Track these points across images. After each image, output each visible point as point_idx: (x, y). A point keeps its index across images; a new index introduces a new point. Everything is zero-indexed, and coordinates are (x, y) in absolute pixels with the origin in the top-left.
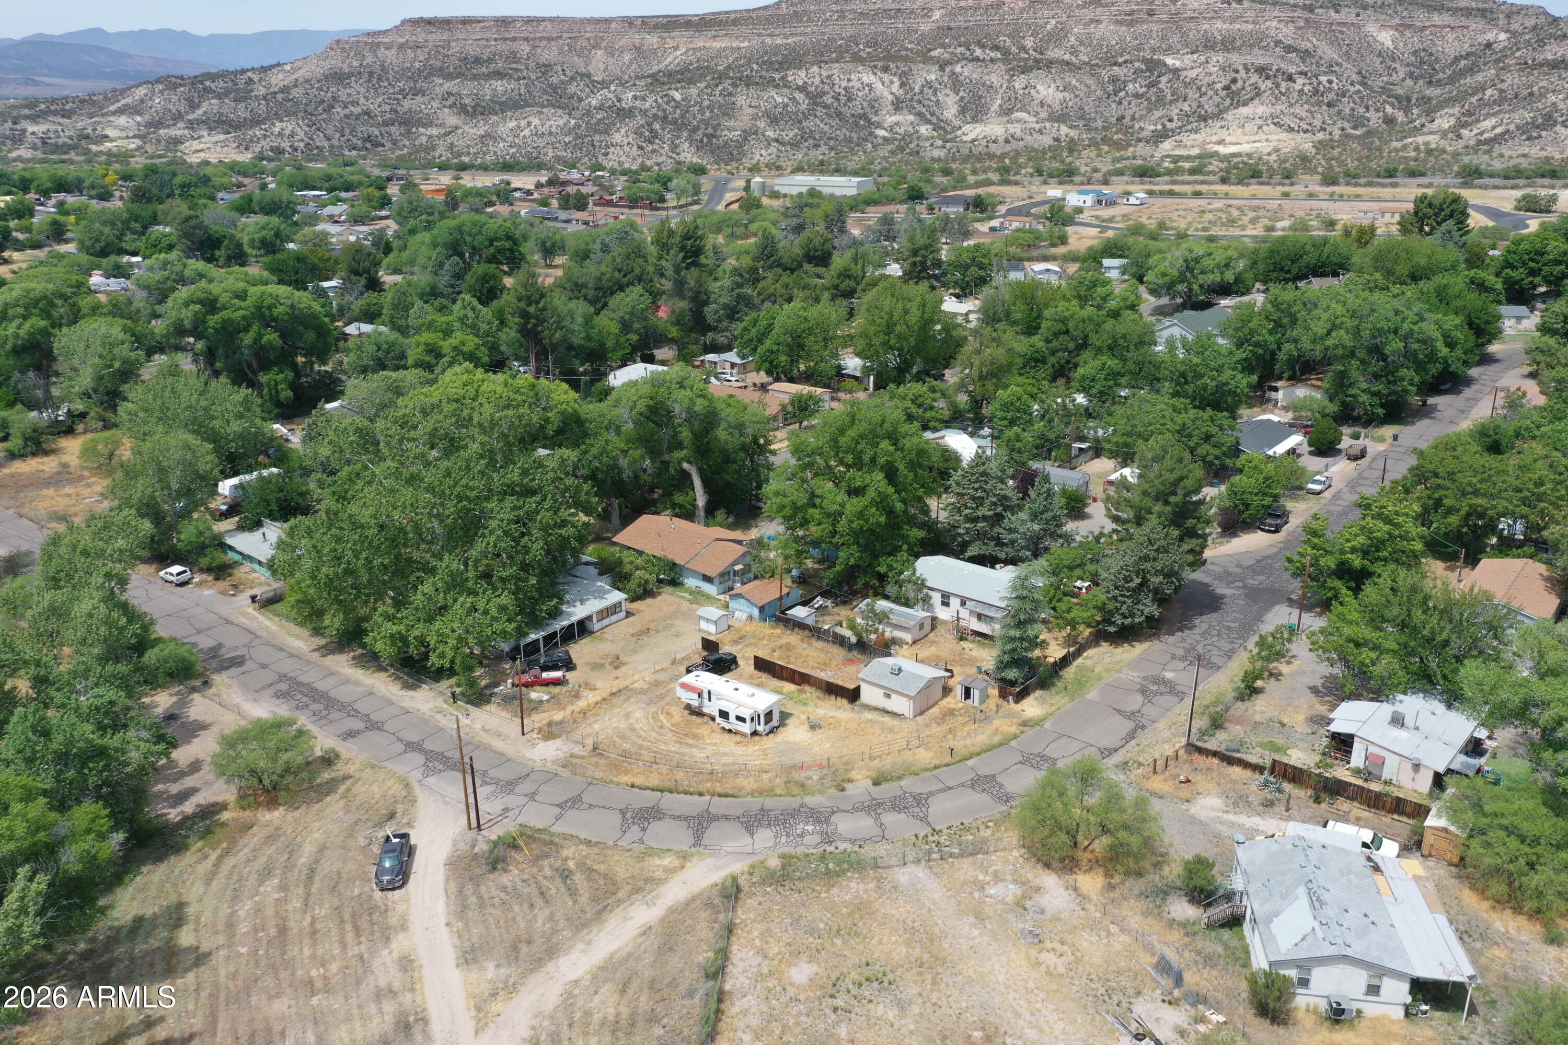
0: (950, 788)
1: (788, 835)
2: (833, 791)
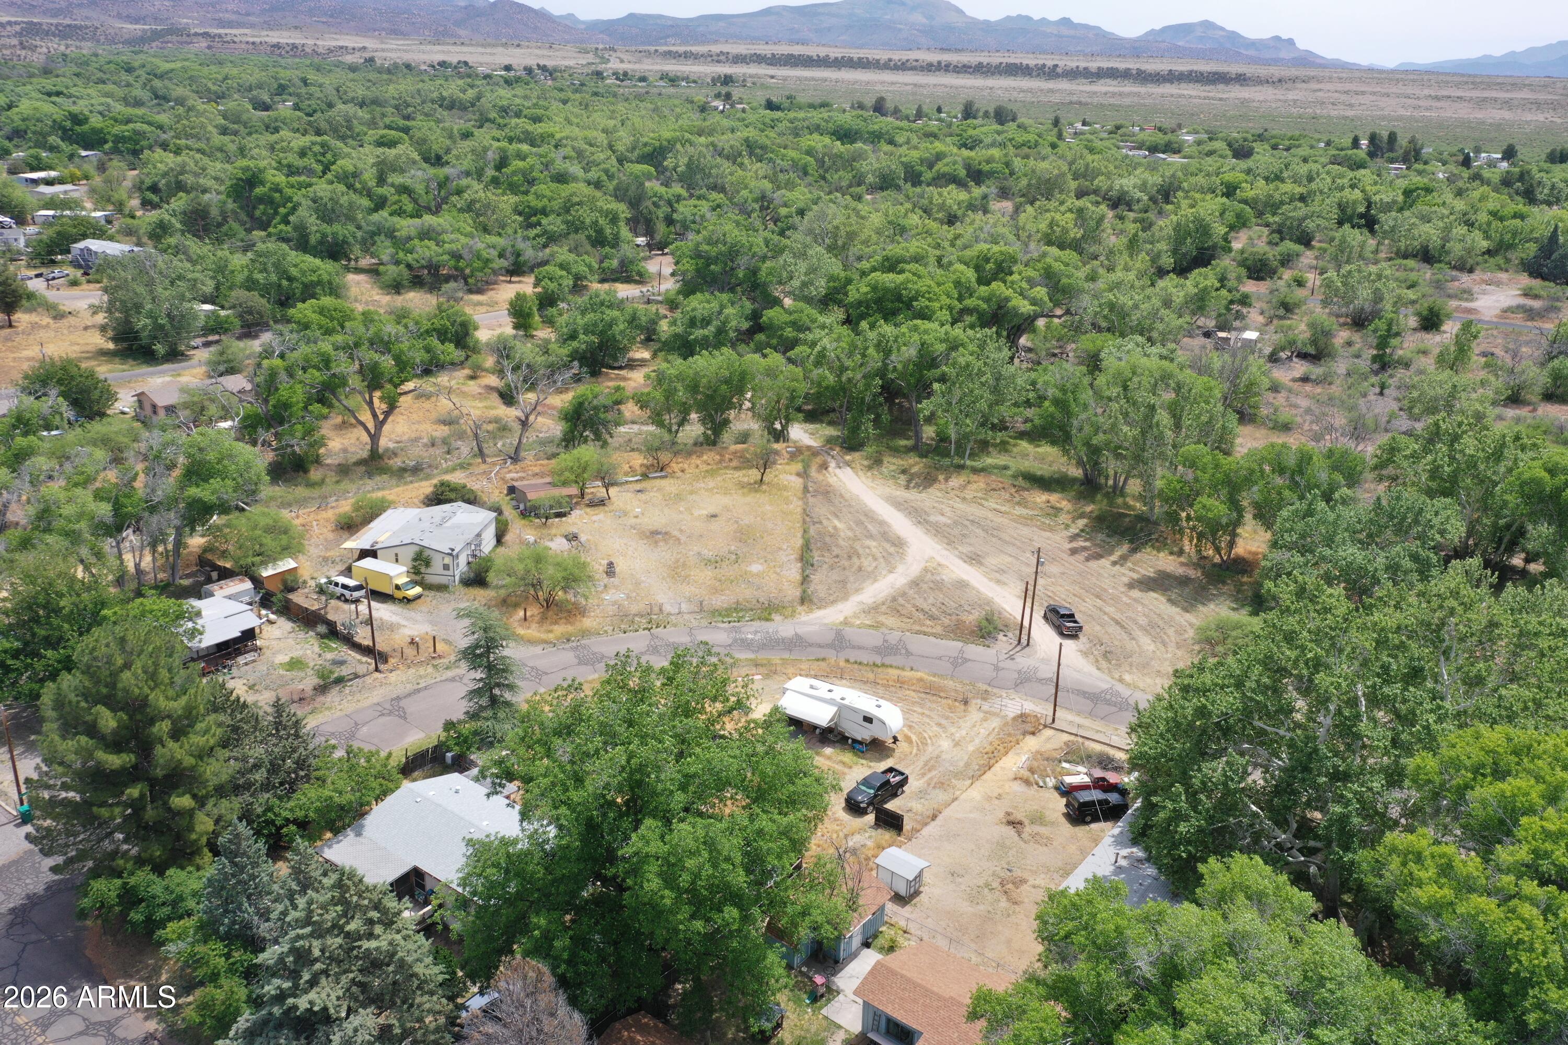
1: (768, 633)
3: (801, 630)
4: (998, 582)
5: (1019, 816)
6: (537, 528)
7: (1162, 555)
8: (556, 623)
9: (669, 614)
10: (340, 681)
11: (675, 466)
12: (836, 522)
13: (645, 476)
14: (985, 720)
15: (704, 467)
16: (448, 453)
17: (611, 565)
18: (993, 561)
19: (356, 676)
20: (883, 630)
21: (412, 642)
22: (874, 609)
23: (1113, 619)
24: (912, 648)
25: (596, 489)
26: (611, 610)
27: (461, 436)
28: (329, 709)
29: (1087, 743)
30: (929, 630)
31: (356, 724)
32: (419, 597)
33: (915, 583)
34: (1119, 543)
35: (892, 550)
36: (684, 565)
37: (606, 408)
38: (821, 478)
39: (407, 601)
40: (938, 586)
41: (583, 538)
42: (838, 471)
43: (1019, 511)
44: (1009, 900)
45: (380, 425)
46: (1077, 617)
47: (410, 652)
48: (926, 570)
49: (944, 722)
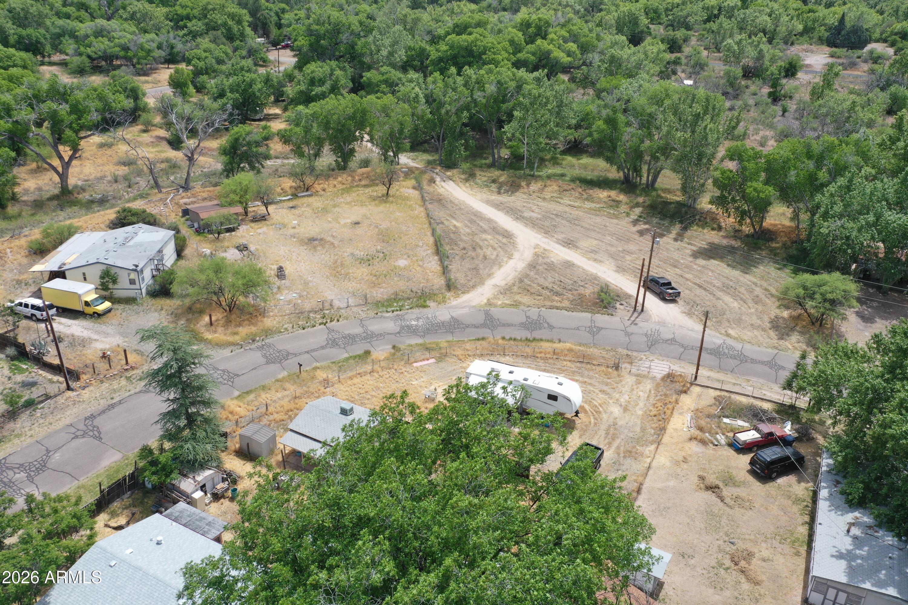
0: (307, 352)
1: (428, 318)
2: (402, 347)
3: (456, 313)
4: (595, 260)
5: (712, 479)
6: (211, 242)
7: (705, 231)
8: (240, 325)
9: (339, 308)
10: (30, 404)
11: (317, 187)
12: (455, 222)
13: (295, 196)
14: (639, 383)
15: (341, 187)
16: (129, 187)
17: (280, 269)
18: (585, 244)
19: (47, 397)
20: (522, 307)
21: (104, 356)
22: (507, 291)
23: (695, 284)
24: (551, 321)
25: (257, 208)
26: (288, 309)
27: (139, 173)
28: (18, 436)
29: (733, 396)
30: (559, 304)
31: (48, 451)
32: (109, 311)
33: (532, 266)
34: (672, 223)
35: (504, 240)
36: (342, 265)
37: (258, 144)
38: (432, 190)
39: (98, 315)
40: (551, 267)
41: (252, 248)
42: (443, 183)
43: (588, 205)
45: (67, 165)
46: (674, 285)
47: (102, 366)
48: (536, 255)
49: (605, 388)
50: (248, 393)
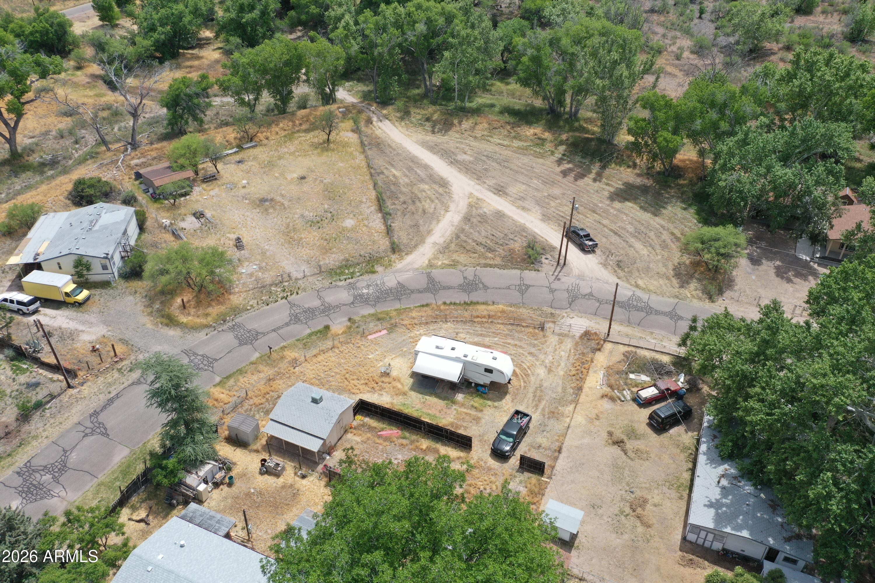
0: (274, 330)
1: (377, 285)
2: (357, 318)
3: (403, 277)
4: (523, 208)
5: (619, 434)
6: (168, 210)
7: (622, 169)
8: (209, 305)
9: (297, 279)
10: (39, 405)
11: (261, 136)
12: (393, 170)
13: (240, 148)
14: (561, 342)
15: (283, 133)
16: (76, 142)
17: (238, 239)
18: (513, 190)
19: (52, 397)
20: (460, 267)
21: (94, 350)
22: (445, 249)
23: (611, 230)
24: (487, 281)
25: (206, 166)
26: (250, 282)
27: (83, 125)
28: (35, 437)
29: (639, 351)
30: (491, 262)
31: (65, 451)
32: (88, 299)
33: (467, 219)
34: (592, 162)
35: (441, 190)
36: (294, 229)
37: (197, 95)
38: (370, 132)
39: (79, 305)
40: (483, 219)
41: (208, 214)
42: (380, 124)
43: (516, 143)
44: (643, 524)
45: (13, 130)
46: (592, 236)
47: (94, 360)
48: (470, 206)
49: (533, 350)
50: (228, 378)
